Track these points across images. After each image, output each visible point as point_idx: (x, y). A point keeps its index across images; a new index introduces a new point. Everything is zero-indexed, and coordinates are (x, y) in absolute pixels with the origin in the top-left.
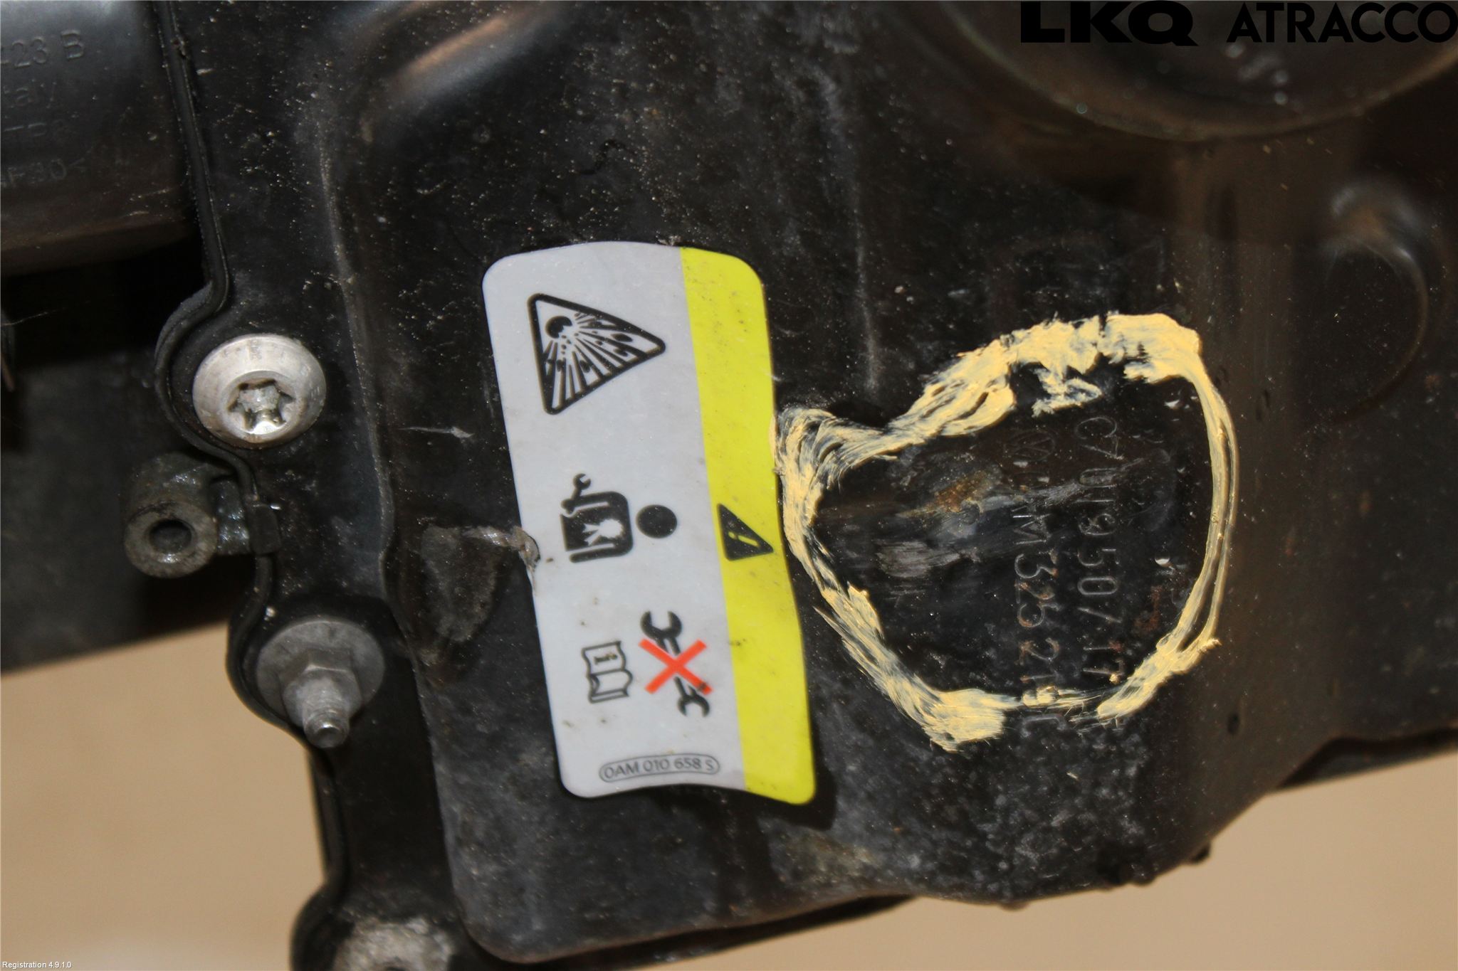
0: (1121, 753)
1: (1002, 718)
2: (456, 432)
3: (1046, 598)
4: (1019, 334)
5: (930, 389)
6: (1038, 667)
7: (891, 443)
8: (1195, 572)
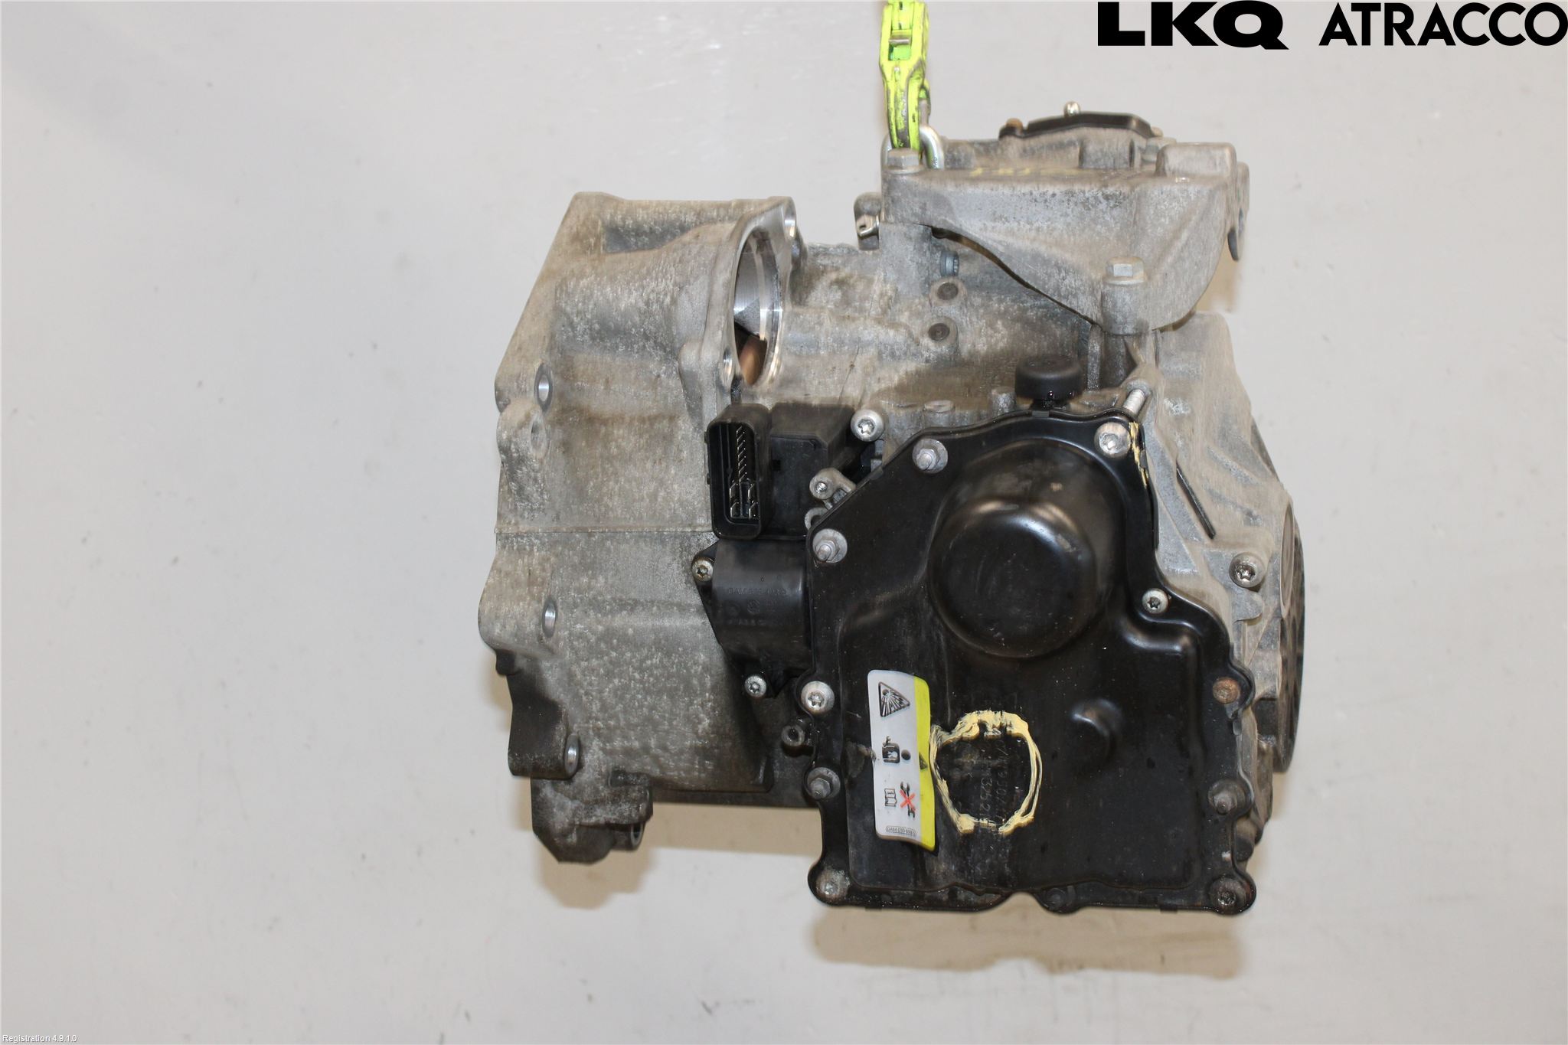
0: (1005, 844)
1: (974, 825)
2: (857, 715)
3: (988, 793)
4: (981, 712)
5: (959, 722)
6: (984, 812)
7: (952, 737)
8: (1026, 793)
